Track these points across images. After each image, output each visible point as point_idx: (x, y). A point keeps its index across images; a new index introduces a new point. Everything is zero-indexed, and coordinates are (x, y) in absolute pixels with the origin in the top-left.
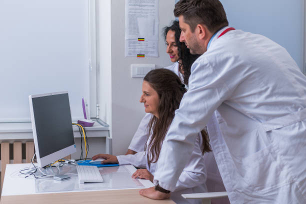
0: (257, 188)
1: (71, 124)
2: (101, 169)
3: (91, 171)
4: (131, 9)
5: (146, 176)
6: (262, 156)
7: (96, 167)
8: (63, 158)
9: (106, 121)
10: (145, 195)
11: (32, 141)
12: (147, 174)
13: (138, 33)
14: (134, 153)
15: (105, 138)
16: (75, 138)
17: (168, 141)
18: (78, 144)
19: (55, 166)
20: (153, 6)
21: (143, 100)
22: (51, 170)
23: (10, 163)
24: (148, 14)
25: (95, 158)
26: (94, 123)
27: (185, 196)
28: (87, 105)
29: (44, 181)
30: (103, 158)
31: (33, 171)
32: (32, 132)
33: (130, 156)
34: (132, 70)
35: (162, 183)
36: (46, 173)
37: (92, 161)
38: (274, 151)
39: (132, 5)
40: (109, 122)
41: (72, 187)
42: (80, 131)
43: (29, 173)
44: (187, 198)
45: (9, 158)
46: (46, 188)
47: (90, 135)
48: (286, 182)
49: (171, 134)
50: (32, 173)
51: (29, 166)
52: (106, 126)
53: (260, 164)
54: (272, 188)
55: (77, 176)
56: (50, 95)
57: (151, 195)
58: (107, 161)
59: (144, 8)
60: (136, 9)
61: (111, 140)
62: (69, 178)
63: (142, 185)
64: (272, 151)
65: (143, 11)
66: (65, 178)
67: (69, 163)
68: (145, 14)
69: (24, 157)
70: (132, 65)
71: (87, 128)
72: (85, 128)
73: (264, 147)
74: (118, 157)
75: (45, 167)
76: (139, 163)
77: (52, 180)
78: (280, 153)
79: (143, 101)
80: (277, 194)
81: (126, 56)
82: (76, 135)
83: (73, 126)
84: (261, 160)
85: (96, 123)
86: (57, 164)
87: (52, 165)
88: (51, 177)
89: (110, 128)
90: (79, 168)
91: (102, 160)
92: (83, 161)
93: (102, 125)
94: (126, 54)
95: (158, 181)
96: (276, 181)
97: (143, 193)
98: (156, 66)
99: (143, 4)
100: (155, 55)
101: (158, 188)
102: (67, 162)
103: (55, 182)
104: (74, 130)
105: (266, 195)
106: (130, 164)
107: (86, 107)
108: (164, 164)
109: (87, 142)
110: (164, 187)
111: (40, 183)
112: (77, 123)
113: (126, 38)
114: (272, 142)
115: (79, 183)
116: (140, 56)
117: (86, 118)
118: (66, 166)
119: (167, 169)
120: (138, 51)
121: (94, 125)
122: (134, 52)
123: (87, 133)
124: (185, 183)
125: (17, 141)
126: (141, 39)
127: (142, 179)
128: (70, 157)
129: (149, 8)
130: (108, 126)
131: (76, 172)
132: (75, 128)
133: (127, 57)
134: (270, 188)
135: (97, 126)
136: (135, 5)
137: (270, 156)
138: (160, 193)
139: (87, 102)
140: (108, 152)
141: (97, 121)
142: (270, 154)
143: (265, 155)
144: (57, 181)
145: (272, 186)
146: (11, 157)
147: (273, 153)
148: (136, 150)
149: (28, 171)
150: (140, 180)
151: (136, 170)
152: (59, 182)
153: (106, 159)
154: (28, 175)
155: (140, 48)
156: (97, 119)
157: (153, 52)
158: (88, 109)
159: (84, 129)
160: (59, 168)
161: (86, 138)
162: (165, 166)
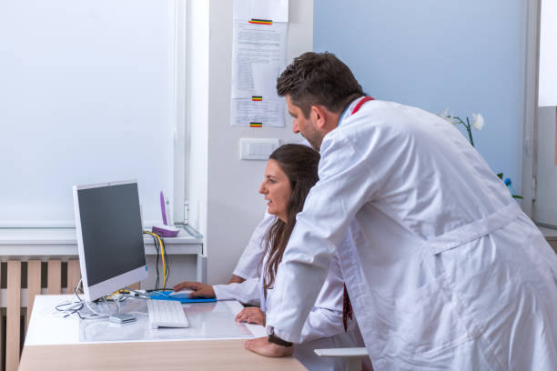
0: (420, 348)
1: (140, 232)
2: (188, 306)
3: (170, 309)
4: (241, 49)
5: (256, 319)
6: (429, 294)
7: (178, 303)
8: (126, 288)
9: (198, 228)
10: (253, 349)
11: (76, 258)
12: (259, 316)
13: (253, 88)
14: (241, 280)
15: (195, 256)
16: (148, 255)
17: (287, 263)
18: (151, 266)
19: (112, 300)
20: (277, 45)
21: (264, 189)
22: (106, 305)
23: (42, 293)
24: (270, 58)
25: (178, 288)
26: (178, 232)
27: (319, 352)
28: (168, 203)
29: (94, 324)
30: (191, 288)
31: (77, 308)
32: (76, 245)
33: (234, 285)
34: (241, 146)
35: (280, 331)
36: (99, 311)
37: (173, 293)
38: (448, 286)
39: (243, 43)
40: (203, 231)
41: (141, 334)
42: (156, 244)
43: (70, 310)
44: (323, 356)
45: (40, 285)
46: (98, 334)
47: (172, 251)
48: (468, 337)
49: (290, 252)
50: (76, 311)
51: (72, 299)
52: (198, 237)
53: (425, 308)
54: (444, 348)
55: (148, 316)
56: (107, 185)
57: (263, 350)
58: (197, 294)
59: (262, 48)
60: (250, 50)
61: (205, 260)
62: (134, 320)
63: (249, 333)
64: (445, 285)
65: (262, 53)
66: (128, 320)
67: (137, 295)
68: (265, 59)
69: (64, 284)
70: (242, 140)
71: (167, 240)
72: (165, 239)
73: (431, 279)
74: (215, 288)
75: (97, 301)
76: (249, 296)
77: (107, 322)
78: (457, 288)
79: (264, 191)
80: (453, 357)
81: (232, 124)
82: (149, 251)
83: (144, 235)
84: (427, 301)
85: (182, 231)
86: (117, 296)
87: (109, 298)
88: (105, 317)
89: (204, 241)
90: (152, 303)
91: (189, 292)
92: (158, 293)
93: (192, 235)
94: (232, 122)
95: (273, 328)
96: (452, 335)
97: (251, 346)
98: (280, 141)
99: (260, 41)
100: (280, 124)
101: (273, 339)
102: (133, 294)
103: (112, 325)
104: (145, 242)
105: (434, 360)
106: (235, 300)
107: (166, 206)
108: (281, 300)
109: (166, 262)
110: (282, 338)
111: (88, 327)
112: (151, 230)
113: (233, 96)
114: (444, 271)
115: (150, 327)
116: (256, 124)
117: (165, 223)
118: (131, 301)
119: (286, 308)
120: (252, 117)
121: (179, 234)
122: (245, 118)
123: (167, 247)
124: (320, 329)
125: (54, 258)
126: (257, 98)
127: (251, 323)
128: (138, 285)
129: (271, 48)
130: (202, 236)
131: (146, 310)
132: (147, 239)
133: (233, 126)
134: (441, 347)
135: (183, 236)
136: (247, 43)
137: (442, 293)
138: (278, 346)
139: (169, 197)
140: (199, 279)
141: (185, 229)
142: (441, 291)
143: (433, 291)
144: (115, 324)
145: (444, 344)
146: (44, 284)
147: (446, 290)
148: (244, 277)
149: (69, 306)
150: (247, 325)
151: (243, 307)
152: (118, 326)
153: (196, 290)
154: (69, 313)
155: (255, 111)
156: (184, 225)
157: (275, 120)
158: (170, 208)
159: (162, 241)
160: (119, 304)
161: (165, 255)
162: (283, 304)
